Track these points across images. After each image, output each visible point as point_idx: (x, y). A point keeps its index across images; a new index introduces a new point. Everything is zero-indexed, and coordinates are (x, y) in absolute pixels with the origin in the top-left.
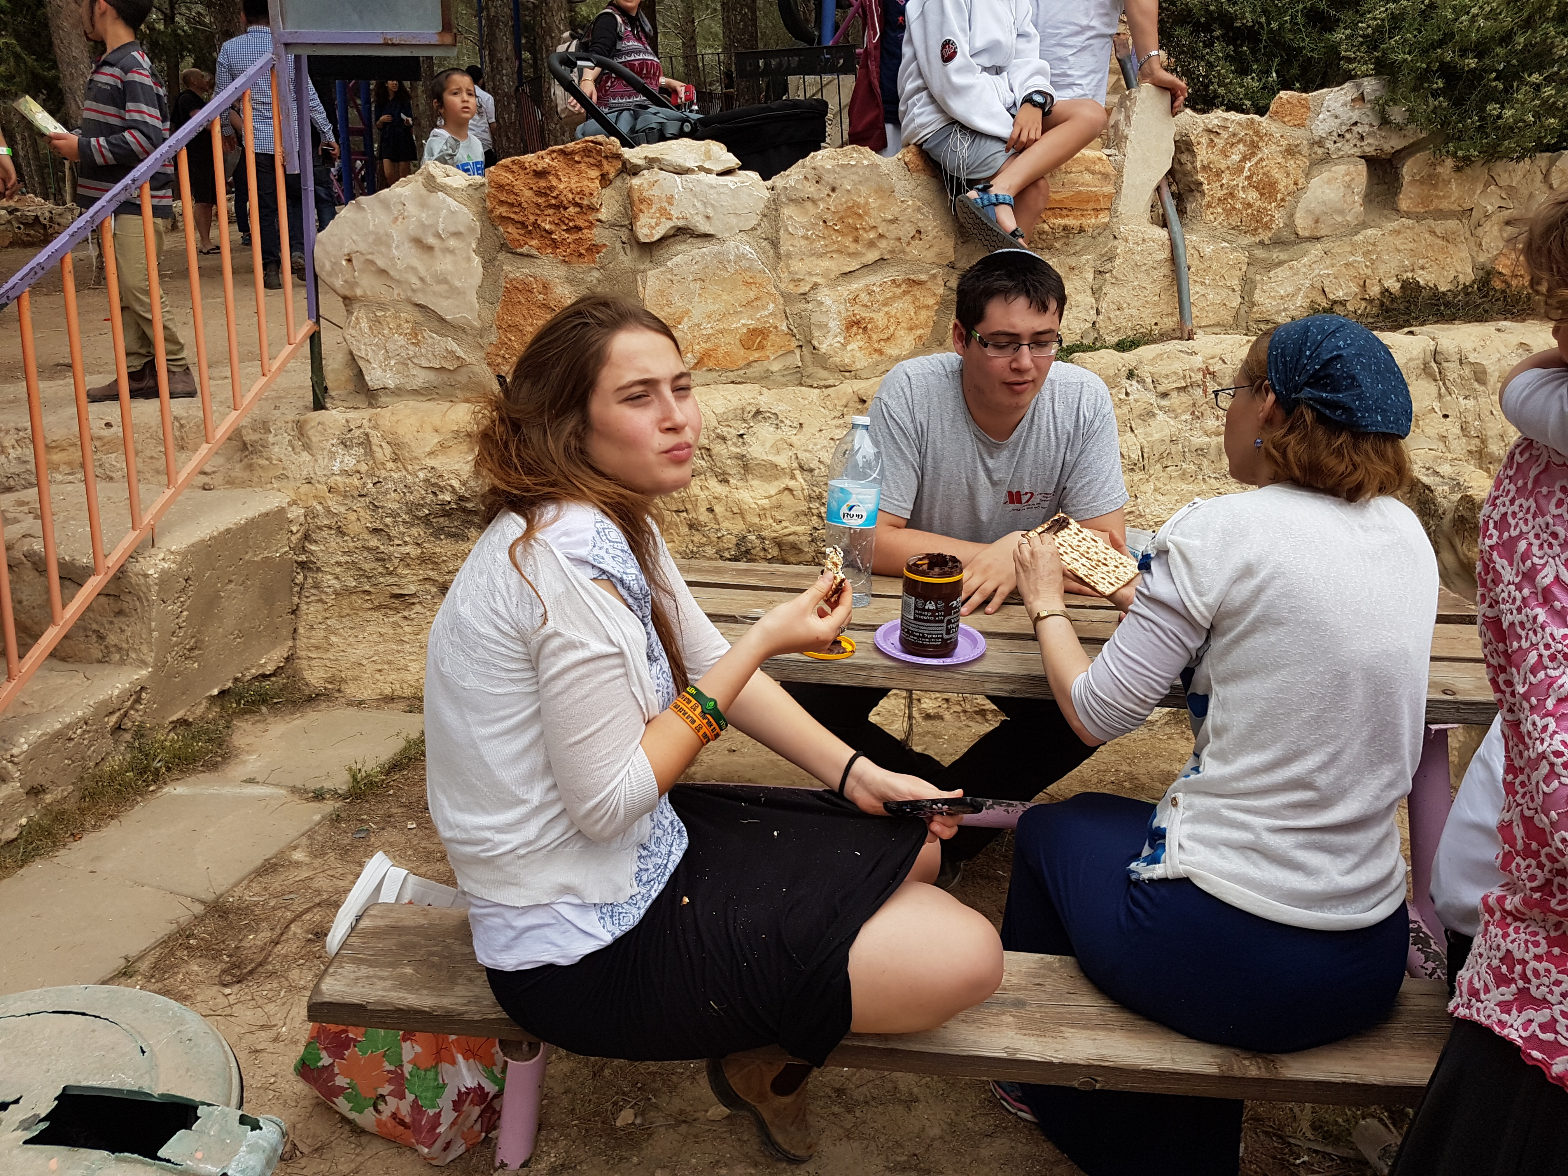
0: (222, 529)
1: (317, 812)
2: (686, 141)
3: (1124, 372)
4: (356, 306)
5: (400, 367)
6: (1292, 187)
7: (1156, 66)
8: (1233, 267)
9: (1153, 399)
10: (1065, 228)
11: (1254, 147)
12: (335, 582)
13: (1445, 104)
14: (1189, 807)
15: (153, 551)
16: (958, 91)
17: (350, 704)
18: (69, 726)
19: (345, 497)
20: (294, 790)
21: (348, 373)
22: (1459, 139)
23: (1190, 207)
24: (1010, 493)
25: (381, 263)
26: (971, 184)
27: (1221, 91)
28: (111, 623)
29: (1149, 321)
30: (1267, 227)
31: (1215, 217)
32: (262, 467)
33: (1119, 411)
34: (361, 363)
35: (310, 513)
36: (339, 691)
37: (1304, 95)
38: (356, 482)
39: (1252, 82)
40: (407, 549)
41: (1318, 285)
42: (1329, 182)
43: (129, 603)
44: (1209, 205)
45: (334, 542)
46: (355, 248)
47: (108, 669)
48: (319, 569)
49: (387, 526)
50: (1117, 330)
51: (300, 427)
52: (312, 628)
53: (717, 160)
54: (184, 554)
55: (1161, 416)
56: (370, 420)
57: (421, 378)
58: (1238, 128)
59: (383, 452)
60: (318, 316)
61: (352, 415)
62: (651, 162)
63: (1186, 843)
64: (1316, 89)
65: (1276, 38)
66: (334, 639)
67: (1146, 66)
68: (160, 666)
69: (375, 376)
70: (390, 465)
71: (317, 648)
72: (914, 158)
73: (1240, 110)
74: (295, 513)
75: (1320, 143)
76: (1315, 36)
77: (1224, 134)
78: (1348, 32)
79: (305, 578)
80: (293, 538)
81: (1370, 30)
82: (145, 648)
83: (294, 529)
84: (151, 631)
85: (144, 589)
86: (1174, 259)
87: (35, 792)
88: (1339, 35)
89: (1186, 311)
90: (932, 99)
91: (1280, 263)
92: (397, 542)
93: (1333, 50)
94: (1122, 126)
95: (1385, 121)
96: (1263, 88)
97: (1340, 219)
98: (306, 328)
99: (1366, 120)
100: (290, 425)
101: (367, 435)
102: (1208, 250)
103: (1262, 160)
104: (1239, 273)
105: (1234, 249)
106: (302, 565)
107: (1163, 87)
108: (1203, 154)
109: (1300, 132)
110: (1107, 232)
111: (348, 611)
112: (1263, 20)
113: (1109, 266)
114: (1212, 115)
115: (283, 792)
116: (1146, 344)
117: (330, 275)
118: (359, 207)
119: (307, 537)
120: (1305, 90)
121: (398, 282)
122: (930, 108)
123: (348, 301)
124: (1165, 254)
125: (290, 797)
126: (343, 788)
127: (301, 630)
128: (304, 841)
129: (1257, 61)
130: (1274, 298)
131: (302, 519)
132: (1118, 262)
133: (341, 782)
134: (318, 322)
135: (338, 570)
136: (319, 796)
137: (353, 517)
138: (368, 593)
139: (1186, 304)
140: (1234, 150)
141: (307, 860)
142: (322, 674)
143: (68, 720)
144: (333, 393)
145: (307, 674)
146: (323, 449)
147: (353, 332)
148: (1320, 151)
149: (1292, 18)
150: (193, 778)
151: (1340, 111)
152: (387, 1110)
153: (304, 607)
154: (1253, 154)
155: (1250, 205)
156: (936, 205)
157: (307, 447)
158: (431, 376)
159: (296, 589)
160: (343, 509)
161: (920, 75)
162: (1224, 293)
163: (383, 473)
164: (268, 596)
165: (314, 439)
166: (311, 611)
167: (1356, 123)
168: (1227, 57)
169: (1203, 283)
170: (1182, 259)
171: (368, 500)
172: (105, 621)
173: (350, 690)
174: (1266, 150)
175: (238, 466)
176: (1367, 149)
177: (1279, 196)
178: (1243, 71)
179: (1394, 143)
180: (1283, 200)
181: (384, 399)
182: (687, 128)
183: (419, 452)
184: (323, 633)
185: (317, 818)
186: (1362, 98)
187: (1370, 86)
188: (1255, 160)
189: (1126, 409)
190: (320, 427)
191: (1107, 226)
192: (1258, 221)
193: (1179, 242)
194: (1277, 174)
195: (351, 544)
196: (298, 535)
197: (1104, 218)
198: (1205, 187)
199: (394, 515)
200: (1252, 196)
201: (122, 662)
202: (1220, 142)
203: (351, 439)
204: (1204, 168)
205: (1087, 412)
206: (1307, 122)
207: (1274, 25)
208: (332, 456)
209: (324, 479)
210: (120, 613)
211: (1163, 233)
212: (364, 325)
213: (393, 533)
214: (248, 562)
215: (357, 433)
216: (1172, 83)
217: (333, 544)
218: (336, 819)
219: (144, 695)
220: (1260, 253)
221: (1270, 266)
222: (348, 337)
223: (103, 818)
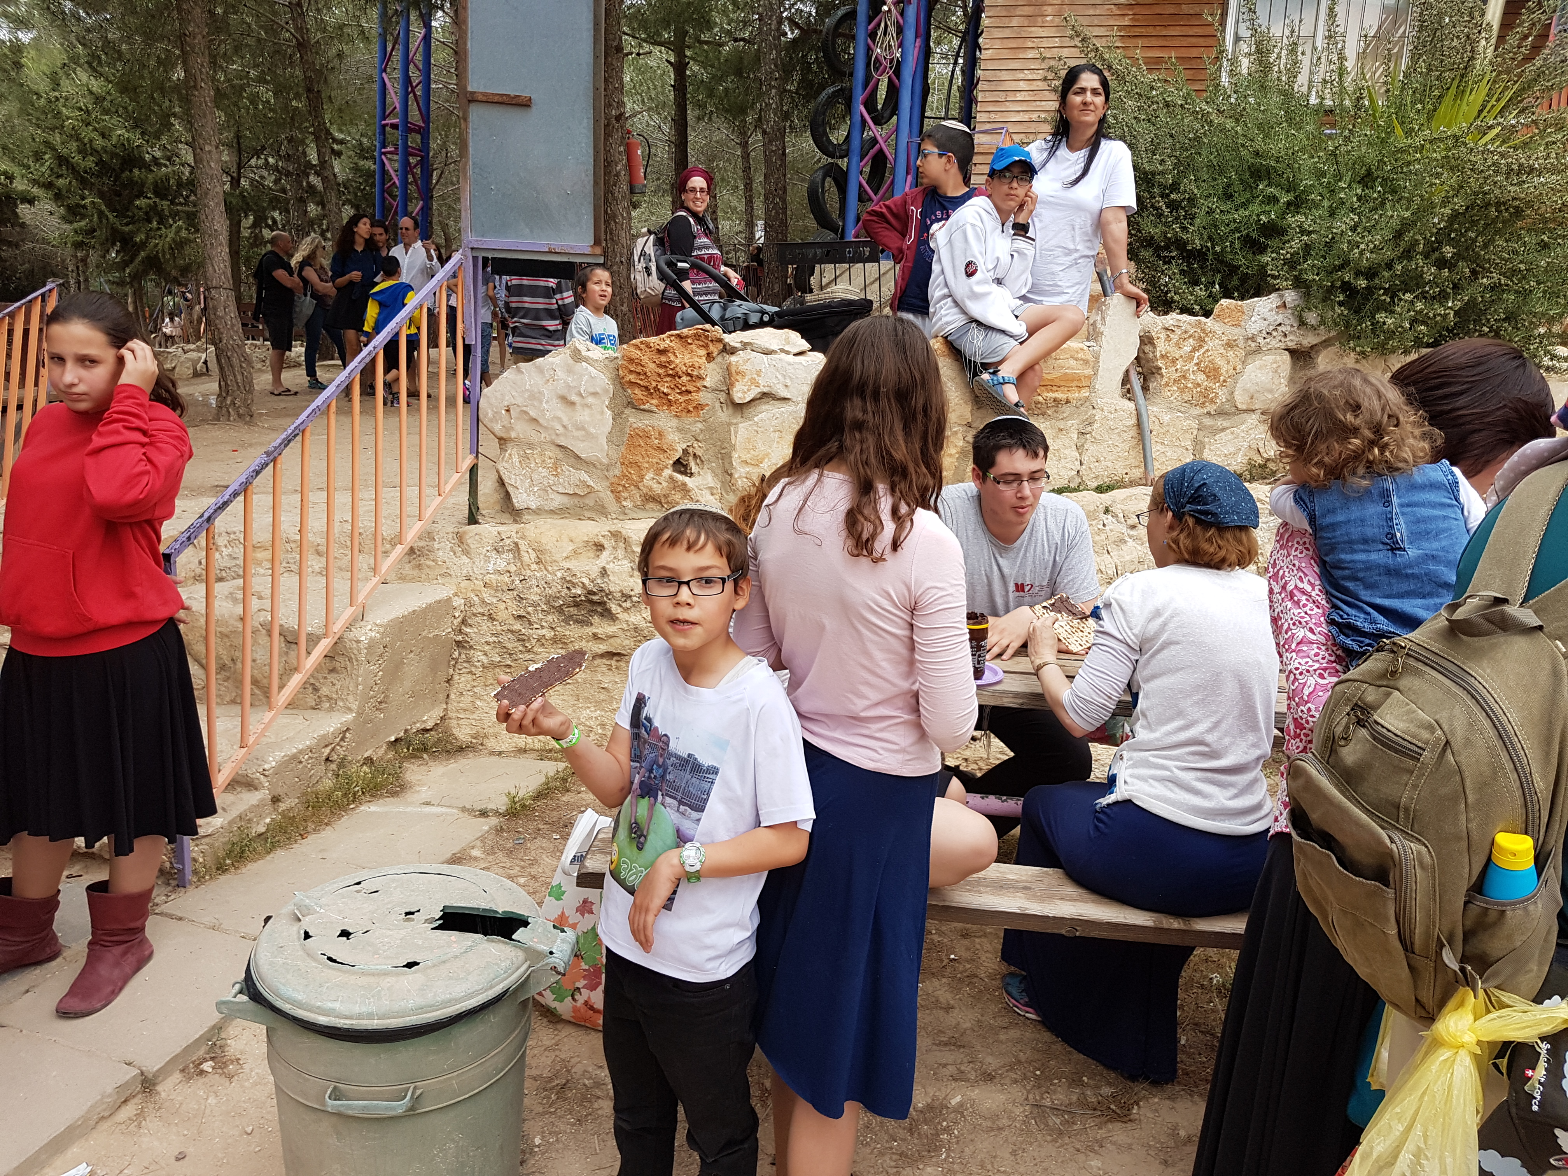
0: (410, 610)
1: (486, 825)
2: (769, 330)
3: (1102, 509)
4: (510, 445)
5: (541, 492)
6: (1232, 372)
7: (1125, 280)
8: (1186, 431)
9: (1124, 530)
10: (1055, 400)
11: (1201, 340)
12: (483, 657)
13: (1345, 312)
14: (1130, 759)
15: (362, 623)
16: (975, 296)
17: (492, 753)
18: (301, 752)
19: (497, 590)
20: (464, 809)
21: (497, 496)
22: (1359, 338)
23: (1152, 385)
24: (1016, 585)
25: (533, 414)
26: (986, 366)
27: (1177, 298)
28: (325, 678)
29: (1121, 471)
30: (1213, 401)
31: (1172, 393)
32: (428, 567)
33: (1097, 538)
34: (510, 489)
35: (469, 603)
36: (482, 744)
37: (1240, 303)
38: (506, 578)
39: (1200, 291)
40: (542, 632)
41: (1255, 447)
42: (1260, 368)
43: (341, 662)
44: (1167, 385)
45: (486, 625)
46: (514, 402)
47: (321, 714)
48: (471, 647)
49: (529, 613)
50: (1096, 477)
51: (460, 538)
52: (462, 694)
53: (794, 345)
54: (385, 627)
55: (1130, 543)
56: (517, 532)
57: (558, 501)
58: (1189, 327)
59: (528, 557)
60: (478, 452)
61: (501, 528)
62: (745, 345)
63: (1129, 780)
64: (1251, 298)
65: (1219, 258)
66: (478, 703)
67: (1117, 280)
68: (360, 713)
69: (520, 499)
70: (534, 566)
71: (465, 710)
72: (941, 347)
73: (1191, 313)
74: (458, 602)
75: (1253, 339)
76: (1250, 256)
77: (1178, 332)
78: (1274, 255)
79: (460, 654)
80: (455, 622)
81: (1289, 256)
82: (351, 698)
83: (457, 615)
84: (358, 685)
85: (356, 652)
86: (1139, 425)
87: (276, 800)
88: (1266, 259)
89: (1149, 464)
90: (956, 303)
91: (1224, 429)
92: (535, 626)
93: (1263, 268)
94: (1099, 325)
95: (1302, 323)
96: (1209, 297)
97: (1270, 396)
98: (467, 462)
99: (1288, 322)
100: (451, 536)
101: (516, 544)
102: (1166, 418)
103: (1207, 351)
104: (1192, 437)
105: (1187, 418)
106: (458, 644)
107: (1130, 296)
108: (1161, 346)
109: (1236, 330)
110: (1088, 403)
111: (491, 681)
112: (1209, 244)
113: (1089, 429)
114: (1168, 317)
115: (455, 811)
116: (1119, 488)
117: (491, 421)
118: (519, 370)
119: (464, 622)
120: (1242, 298)
121: (546, 428)
122: (956, 310)
123: (503, 441)
124: (1134, 421)
125: (461, 815)
126: (502, 809)
127: (452, 696)
128: (478, 843)
129: (1204, 274)
130: (1219, 456)
131: (462, 607)
132: (1096, 426)
133: (502, 804)
134: (477, 456)
135: (487, 648)
136: (484, 814)
137: (502, 606)
138: (509, 666)
139: (1149, 459)
140: (1186, 343)
141: (483, 856)
142: (468, 731)
143: (301, 747)
144: (484, 512)
145: (456, 731)
146: (480, 554)
147: (505, 464)
148: (1253, 344)
149: (1232, 243)
150: (381, 801)
151: (1267, 315)
152: (581, 999)
153: (456, 677)
154: (1201, 346)
155: (1199, 385)
156: (958, 380)
157: (466, 552)
158: (565, 500)
159: (453, 662)
160: (494, 600)
161: (946, 285)
162: (1180, 451)
163: (529, 573)
164: (434, 668)
165: (472, 546)
166: (462, 681)
167: (1280, 324)
168: (1182, 272)
169: (1162, 443)
170: (1146, 425)
171: (515, 593)
172: (320, 676)
173: (491, 743)
174: (1212, 344)
175: (408, 566)
176: (1289, 344)
177: (1222, 378)
178: (1195, 283)
179: (1309, 340)
180: (1224, 381)
181: (526, 517)
182: (766, 318)
183: (558, 557)
184: (470, 699)
185: (486, 828)
186: (1284, 305)
187: (1291, 296)
188: (1202, 351)
189: (1103, 536)
190: (477, 537)
191: (1087, 398)
192: (1206, 397)
193: (1143, 412)
194: (1220, 362)
195: (499, 628)
196: (459, 620)
197: (1085, 393)
198: (1164, 371)
199: (535, 605)
200: (1201, 378)
201: (331, 709)
202: (1175, 337)
203: (503, 547)
204: (1162, 356)
205: (1070, 528)
206: (1243, 323)
207: (1218, 249)
208: (487, 559)
209: (480, 577)
210: (333, 670)
211: (1131, 405)
212: (516, 460)
213: (533, 619)
214: (425, 637)
215: (508, 542)
216: (1137, 294)
217: (485, 627)
218: (499, 830)
219: (347, 735)
220: (1208, 421)
221: (1215, 431)
222: (501, 469)
223: (321, 824)
